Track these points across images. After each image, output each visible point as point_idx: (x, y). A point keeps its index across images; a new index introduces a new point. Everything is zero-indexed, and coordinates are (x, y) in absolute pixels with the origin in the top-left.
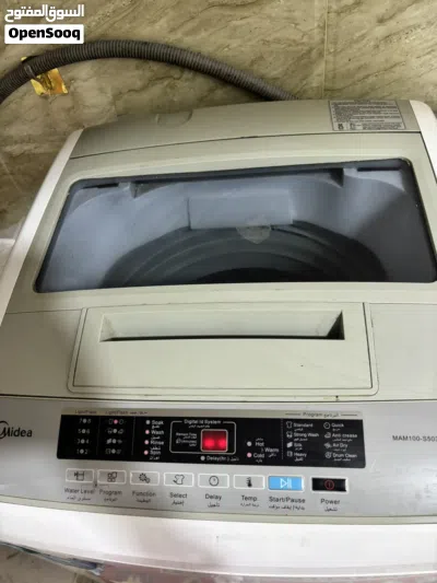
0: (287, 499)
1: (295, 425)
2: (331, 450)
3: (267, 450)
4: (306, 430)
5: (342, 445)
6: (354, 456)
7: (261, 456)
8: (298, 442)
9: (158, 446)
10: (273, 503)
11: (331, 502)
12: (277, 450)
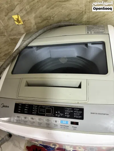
4: (70, 110)
5: (78, 114)
6: (81, 117)
10: (61, 127)
11: (75, 127)
12: (63, 114)
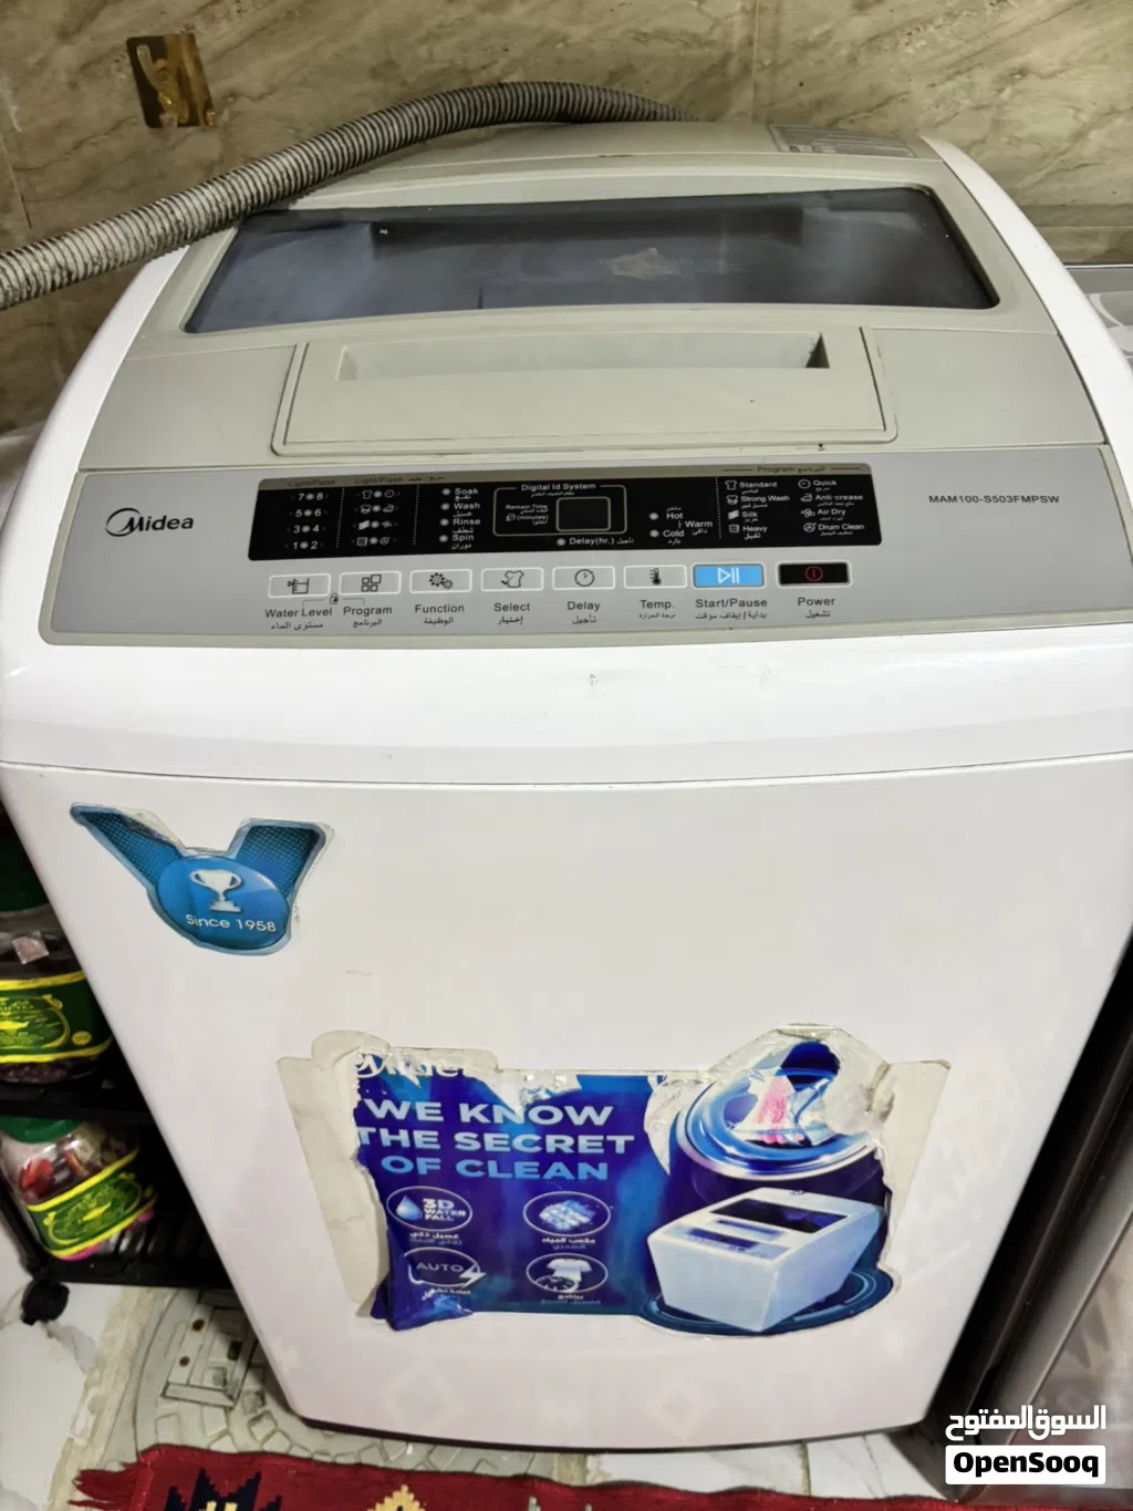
0: (733, 601)
1: (742, 485)
2: (816, 519)
3: (689, 524)
4: (764, 492)
5: (835, 512)
6: (858, 527)
7: (677, 534)
8: (748, 510)
9: (467, 527)
10: (703, 610)
11: (818, 602)
12: (709, 524)
